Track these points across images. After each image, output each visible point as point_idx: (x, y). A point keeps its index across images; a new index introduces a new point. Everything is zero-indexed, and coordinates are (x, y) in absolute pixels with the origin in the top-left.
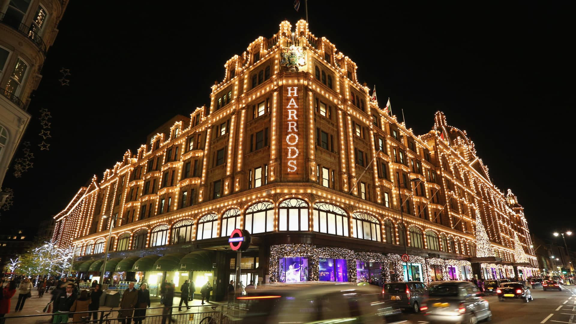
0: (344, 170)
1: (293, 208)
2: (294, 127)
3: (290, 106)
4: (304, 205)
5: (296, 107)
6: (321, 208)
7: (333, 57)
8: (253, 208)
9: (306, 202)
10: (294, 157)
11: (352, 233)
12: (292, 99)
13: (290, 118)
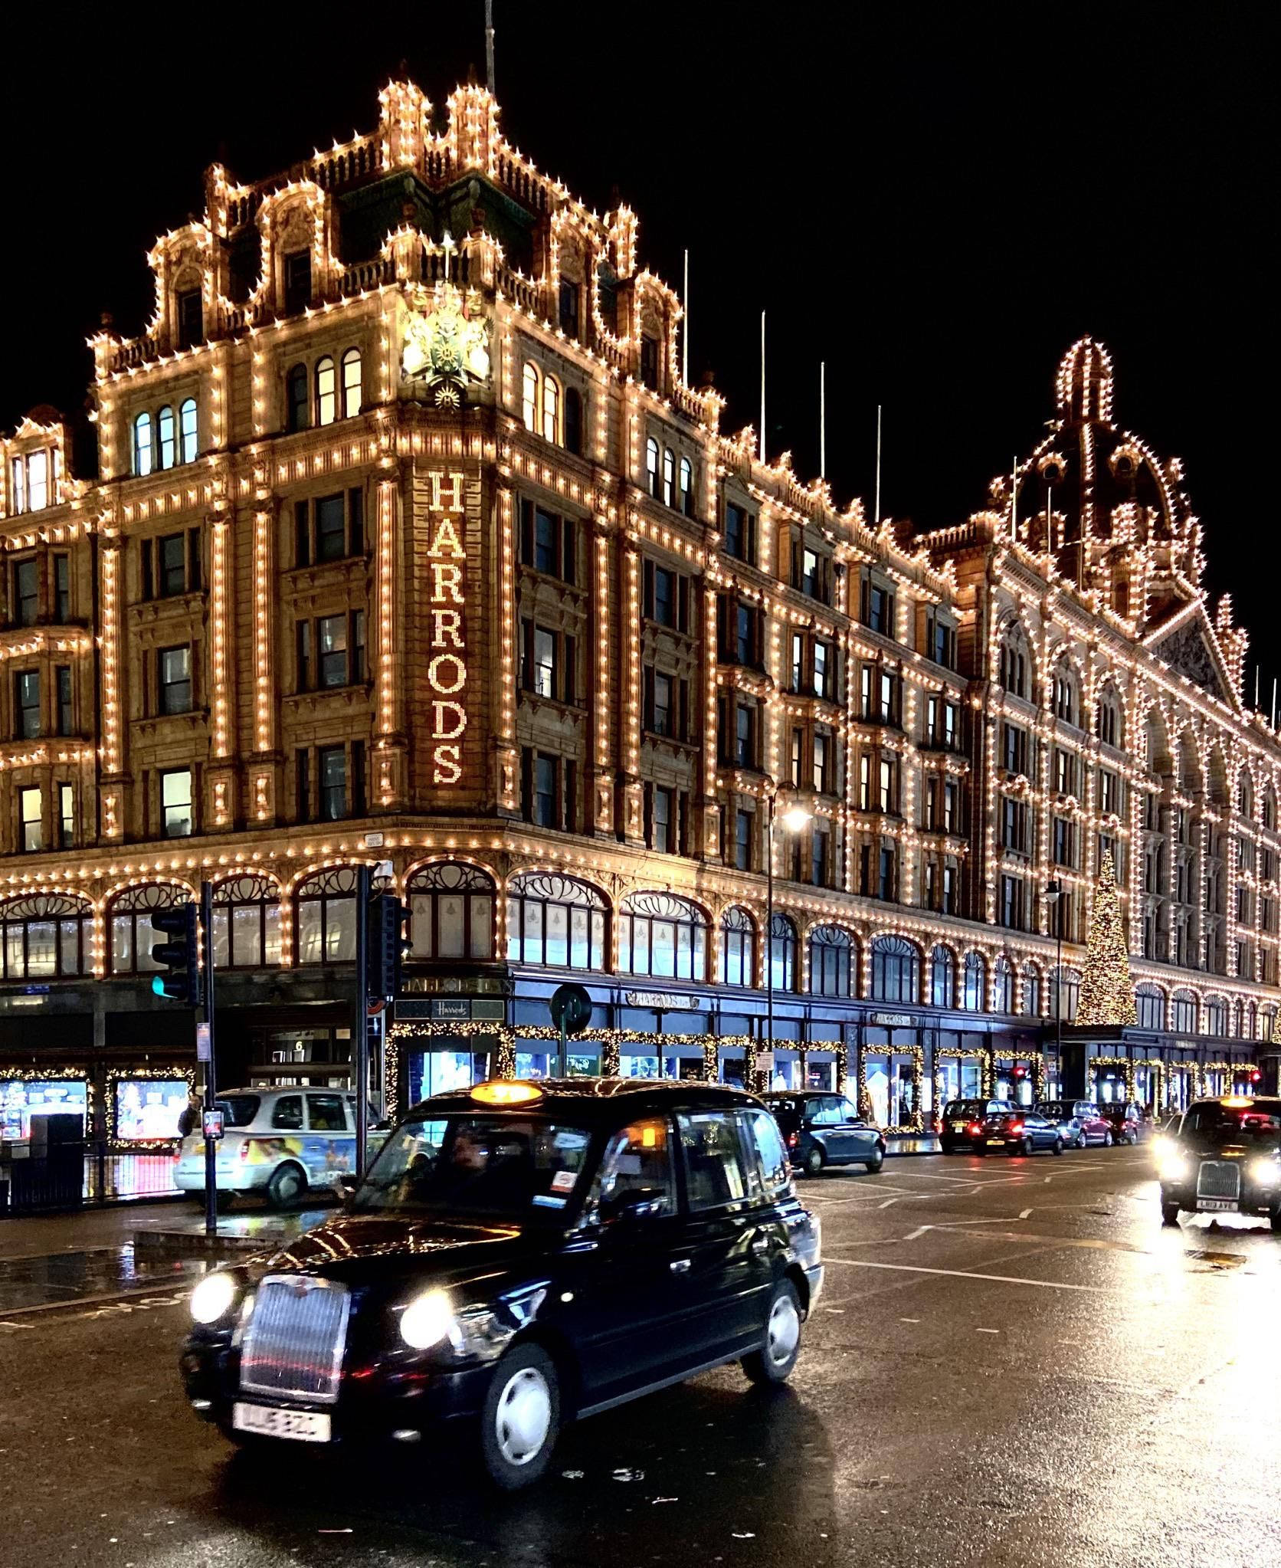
0: (603, 760)
1: (448, 891)
2: (451, 629)
3: (441, 547)
4: (480, 883)
5: (459, 553)
6: (530, 891)
7: (588, 294)
9: (487, 876)
10: (452, 735)
11: (616, 960)
12: (447, 521)
13: (439, 597)
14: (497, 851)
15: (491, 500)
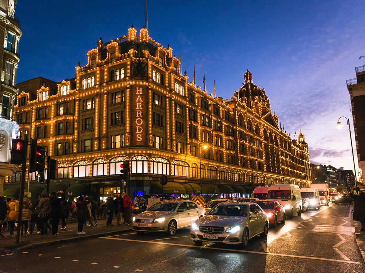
0: (168, 137)
1: (139, 161)
2: (140, 114)
3: (138, 100)
4: (145, 159)
5: (141, 101)
6: (155, 160)
7: (164, 60)
8: (115, 160)
9: (147, 158)
10: (140, 132)
11: (172, 173)
12: (139, 96)
13: (138, 108)
14: (149, 153)
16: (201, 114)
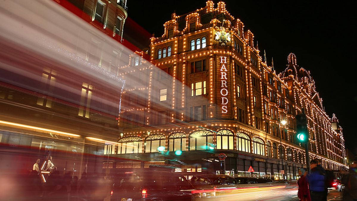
0: (248, 111)
1: (224, 135)
2: (225, 84)
3: (223, 69)
5: (226, 70)
6: (239, 136)
7: (242, 32)
8: (196, 134)
9: (232, 132)
10: (226, 104)
12: (224, 65)
13: (222, 78)
14: (234, 127)
15: (231, 62)
16: (269, 90)
